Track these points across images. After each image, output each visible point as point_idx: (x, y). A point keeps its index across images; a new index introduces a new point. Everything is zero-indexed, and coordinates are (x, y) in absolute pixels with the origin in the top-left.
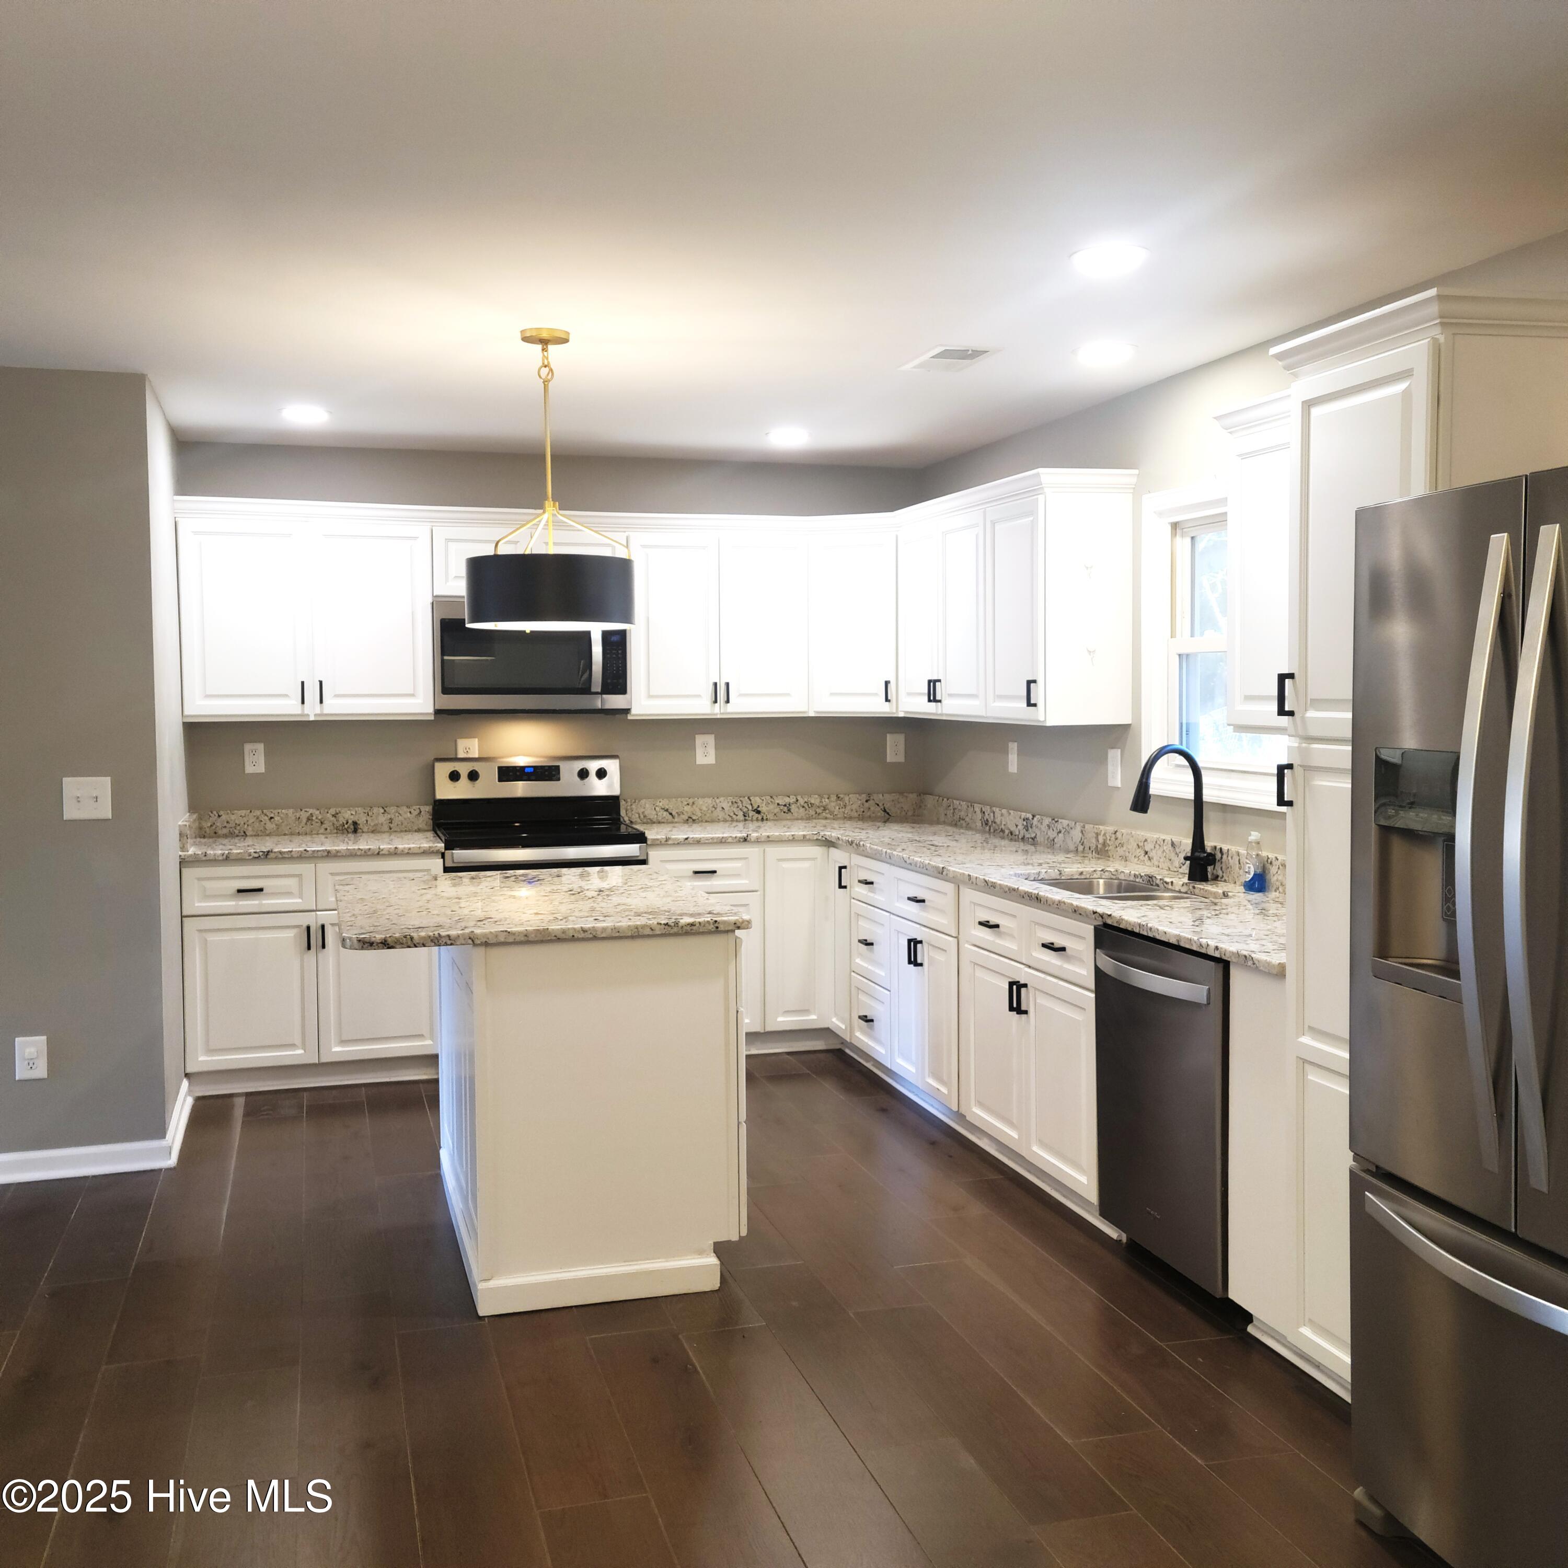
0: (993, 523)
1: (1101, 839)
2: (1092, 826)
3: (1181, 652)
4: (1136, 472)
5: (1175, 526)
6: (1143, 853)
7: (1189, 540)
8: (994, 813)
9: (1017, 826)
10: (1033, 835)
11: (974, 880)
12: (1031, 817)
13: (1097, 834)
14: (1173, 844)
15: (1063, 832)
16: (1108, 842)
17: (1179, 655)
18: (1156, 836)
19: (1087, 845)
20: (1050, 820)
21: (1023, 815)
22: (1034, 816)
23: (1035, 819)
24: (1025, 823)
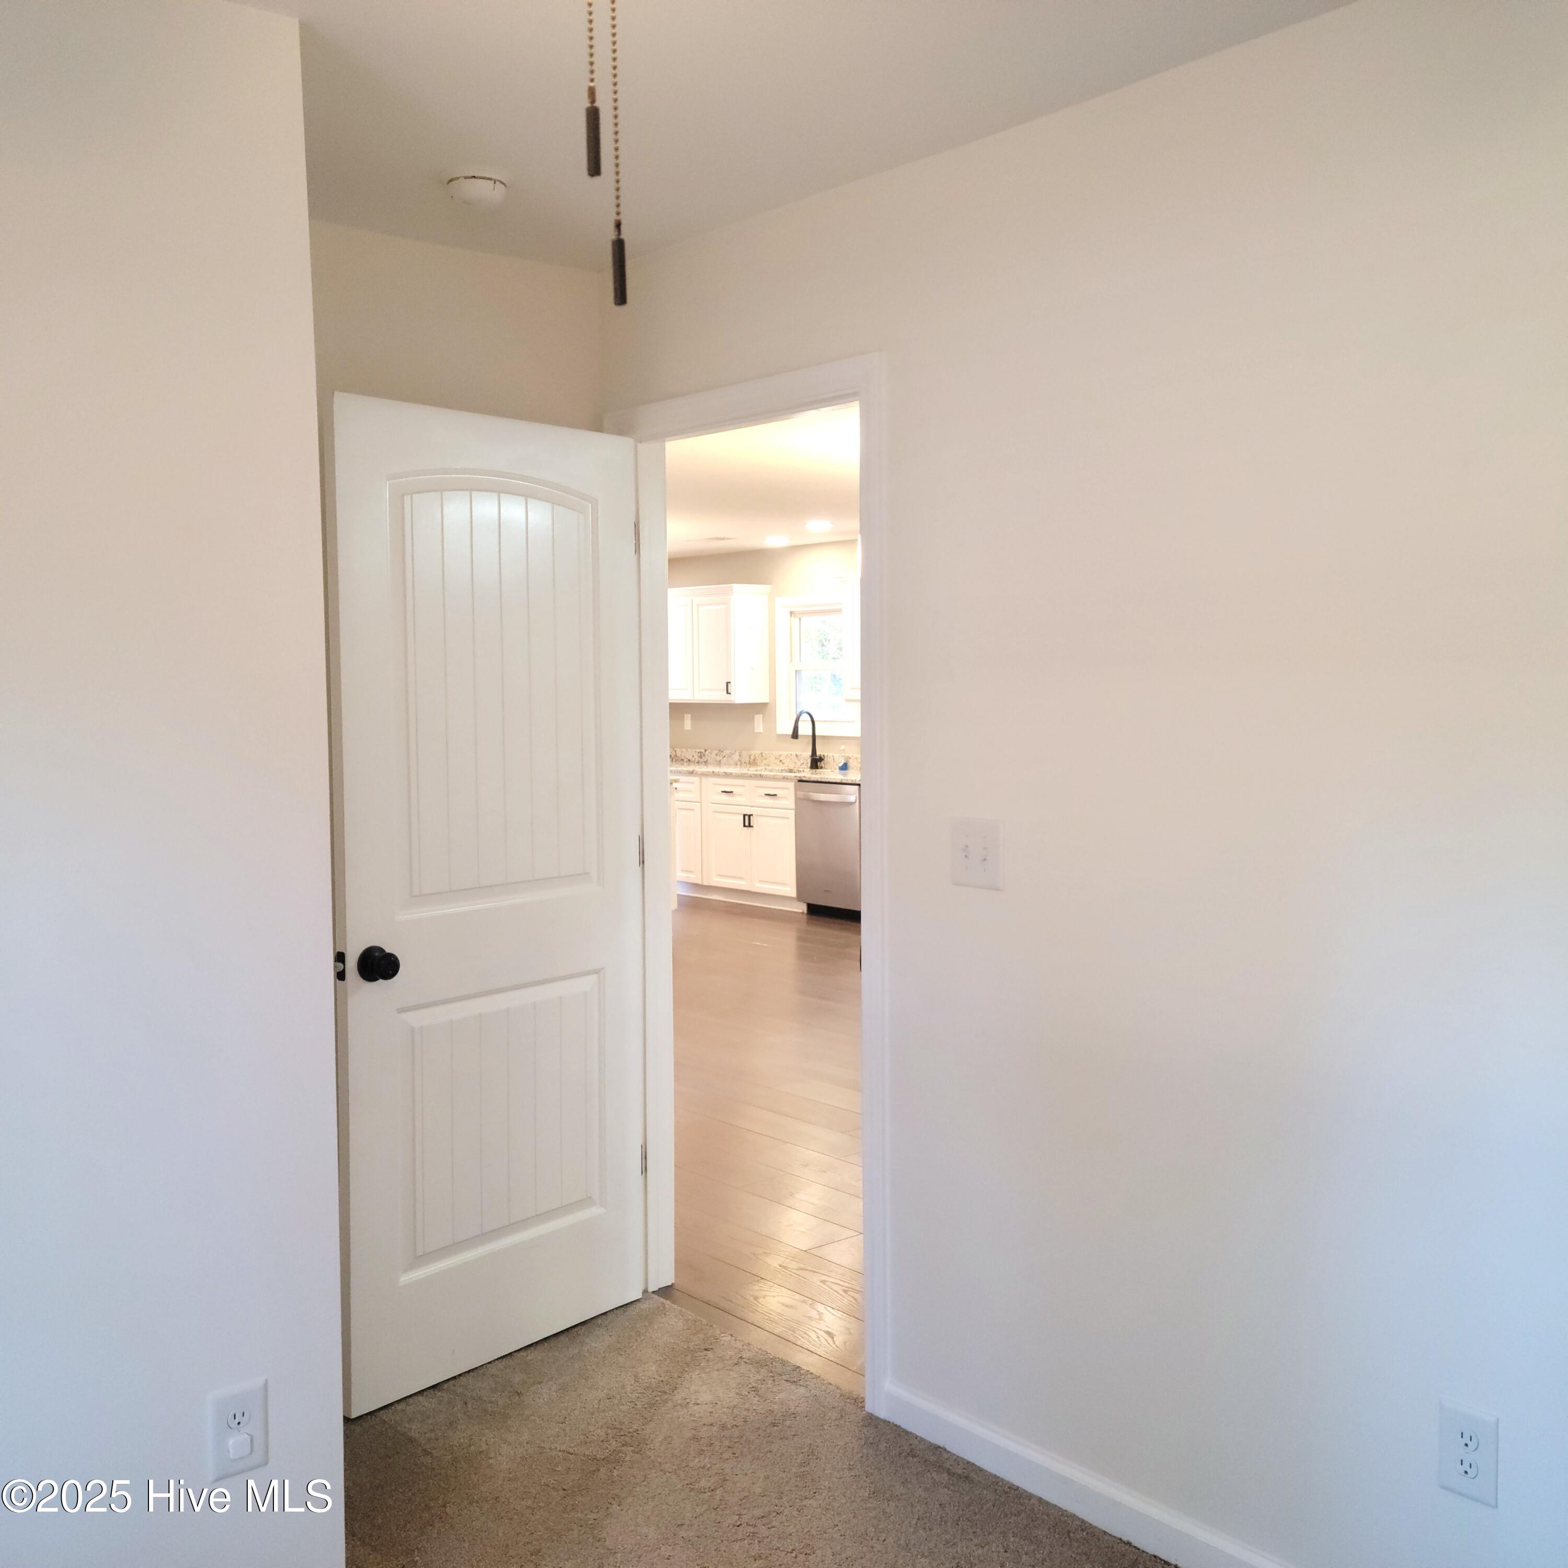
0: (698, 606)
1: (752, 758)
2: (746, 752)
3: (796, 669)
4: (771, 586)
5: (791, 613)
6: (779, 761)
7: (798, 619)
8: (675, 751)
9: (693, 756)
10: (705, 760)
11: (717, 773)
12: (703, 751)
13: (750, 756)
14: (797, 755)
15: (726, 756)
16: (757, 758)
17: (796, 671)
18: (786, 753)
19: (743, 760)
20: (718, 751)
21: (698, 750)
22: (706, 751)
23: (707, 752)
24: (699, 754)
